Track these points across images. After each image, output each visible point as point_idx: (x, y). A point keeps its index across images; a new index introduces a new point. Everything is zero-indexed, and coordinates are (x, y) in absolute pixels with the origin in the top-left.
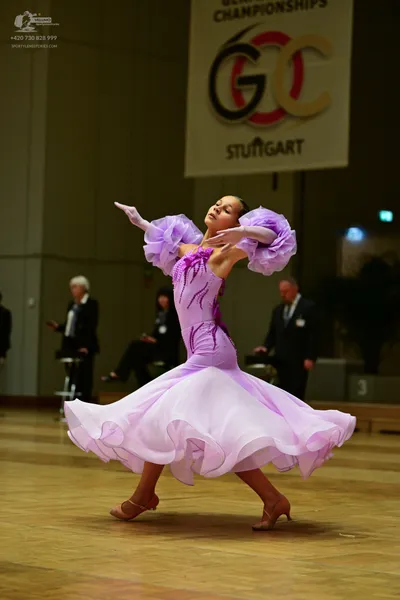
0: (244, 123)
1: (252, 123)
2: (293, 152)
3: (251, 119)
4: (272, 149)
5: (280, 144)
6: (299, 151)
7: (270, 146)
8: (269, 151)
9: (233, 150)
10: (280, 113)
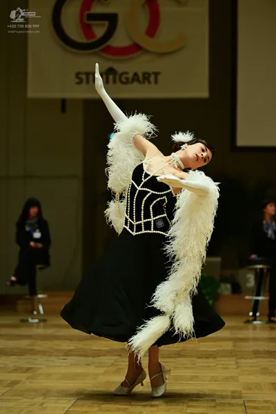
0: (95, 53)
1: (104, 55)
2: (149, 82)
3: (103, 51)
4: (127, 78)
5: (136, 74)
6: (156, 82)
7: (125, 76)
8: (124, 80)
9: (84, 77)
10: (135, 48)
